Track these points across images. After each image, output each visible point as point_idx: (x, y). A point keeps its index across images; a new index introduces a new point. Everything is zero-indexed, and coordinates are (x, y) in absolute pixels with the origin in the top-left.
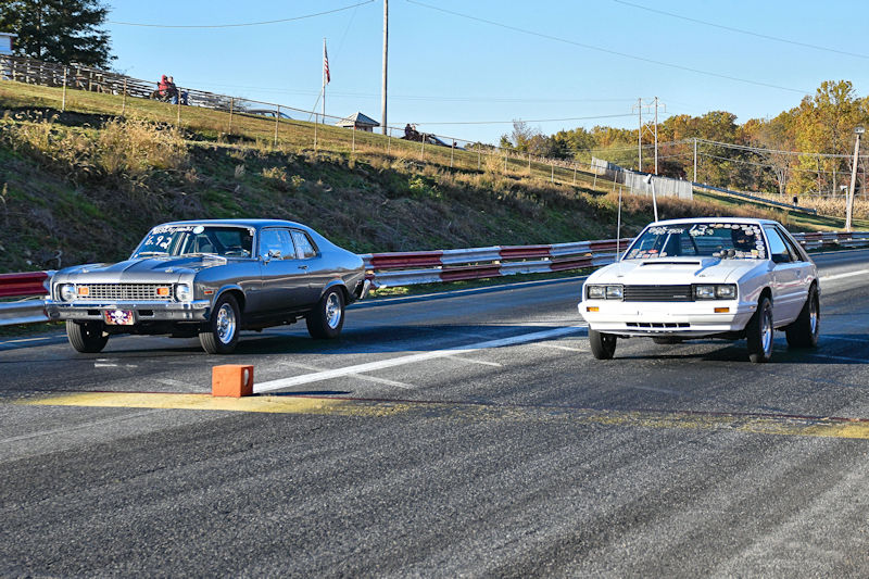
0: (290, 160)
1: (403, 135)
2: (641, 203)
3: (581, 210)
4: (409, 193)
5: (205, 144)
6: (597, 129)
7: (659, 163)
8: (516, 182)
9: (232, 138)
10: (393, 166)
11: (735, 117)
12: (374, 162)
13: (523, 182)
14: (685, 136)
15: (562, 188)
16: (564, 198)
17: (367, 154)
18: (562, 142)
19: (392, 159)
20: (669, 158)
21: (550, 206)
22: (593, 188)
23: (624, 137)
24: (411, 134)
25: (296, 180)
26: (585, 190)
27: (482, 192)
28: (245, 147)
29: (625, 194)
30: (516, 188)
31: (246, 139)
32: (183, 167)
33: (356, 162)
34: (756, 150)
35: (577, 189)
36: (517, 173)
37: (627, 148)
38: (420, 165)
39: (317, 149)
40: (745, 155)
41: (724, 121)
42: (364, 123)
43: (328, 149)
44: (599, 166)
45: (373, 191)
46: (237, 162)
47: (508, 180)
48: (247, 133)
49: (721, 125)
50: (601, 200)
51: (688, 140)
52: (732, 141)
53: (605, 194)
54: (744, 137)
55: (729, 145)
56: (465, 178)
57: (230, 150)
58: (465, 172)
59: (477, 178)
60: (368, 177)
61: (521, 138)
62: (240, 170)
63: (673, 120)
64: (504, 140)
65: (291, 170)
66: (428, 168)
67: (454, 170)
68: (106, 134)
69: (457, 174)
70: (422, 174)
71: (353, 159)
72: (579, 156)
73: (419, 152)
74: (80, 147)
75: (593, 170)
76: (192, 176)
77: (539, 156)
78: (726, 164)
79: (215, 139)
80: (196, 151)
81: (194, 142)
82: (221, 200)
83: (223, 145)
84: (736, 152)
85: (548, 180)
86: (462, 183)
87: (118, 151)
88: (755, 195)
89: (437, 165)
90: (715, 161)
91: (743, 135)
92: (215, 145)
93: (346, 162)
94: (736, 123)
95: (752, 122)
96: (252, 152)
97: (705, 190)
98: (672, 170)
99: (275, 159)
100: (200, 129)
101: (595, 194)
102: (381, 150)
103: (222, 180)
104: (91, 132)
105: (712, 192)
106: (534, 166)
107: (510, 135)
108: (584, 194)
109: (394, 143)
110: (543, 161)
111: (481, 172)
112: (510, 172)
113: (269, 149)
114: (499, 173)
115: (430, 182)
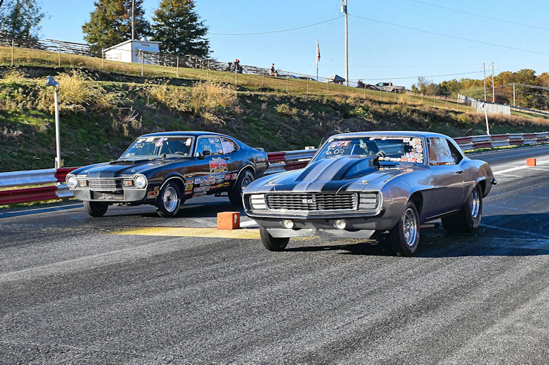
0: (292, 100)
1: (357, 85)
2: (481, 117)
3: (448, 122)
4: (355, 116)
5: (248, 93)
6: (463, 80)
7: (496, 97)
8: (414, 108)
9: (264, 89)
10: (347, 102)
11: (535, 72)
12: (337, 99)
13: (417, 108)
14: (509, 82)
15: (438, 111)
16: (440, 116)
17: (336, 96)
18: (444, 87)
19: (347, 98)
20: (500, 94)
21: (432, 120)
22: (457, 110)
23: (477, 83)
24: (361, 85)
25: (295, 111)
26: (452, 111)
27: (395, 114)
28: (268, 94)
29: (472, 113)
30: (414, 111)
31: (272, 90)
32: (234, 105)
33: (328, 100)
34: (546, 88)
35: (447, 112)
36: (415, 103)
37: (478, 89)
38: (362, 100)
39: (307, 94)
40: (540, 91)
41: (529, 74)
42: (338, 80)
43: (315, 93)
44: (461, 98)
45: (336, 115)
46: (264, 102)
47: (410, 107)
48: (271, 87)
49: (528, 76)
50: (460, 117)
51: (510, 84)
52: (534, 85)
53: (462, 113)
54: (540, 82)
55: (532, 87)
56: (385, 106)
57: (261, 95)
58: (386, 103)
59: (393, 107)
60: (334, 108)
61: (423, 86)
62: (264, 106)
63: (502, 74)
64: (413, 87)
65: (292, 105)
66: (366, 102)
67: (380, 103)
68: (195, 90)
69: (382, 105)
70: (362, 105)
71: (325, 98)
72: (453, 94)
73: (364, 94)
74: (181, 96)
75: (458, 101)
76: (237, 109)
77: (432, 95)
78: (531, 96)
79: (253, 91)
80: (242, 97)
81: (241, 92)
82: (254, 121)
83: (257, 93)
84: (535, 90)
85: (432, 106)
86: (384, 110)
87: (201, 97)
88: (546, 112)
89: (371, 100)
90: (525, 95)
91: (540, 81)
92: (253, 93)
93: (322, 101)
94: (535, 75)
95: (544, 74)
96: (272, 96)
97: (518, 110)
98: (501, 100)
99: (283, 100)
100: (248, 85)
101: (456, 113)
102: (343, 93)
103: (255, 111)
104: (188, 89)
105: (523, 111)
106: (425, 99)
107: (416, 84)
108: (451, 114)
109: (350, 89)
110: (432, 97)
111: (396, 103)
112: (412, 103)
113: (281, 94)
114: (405, 104)
115: (366, 109)
